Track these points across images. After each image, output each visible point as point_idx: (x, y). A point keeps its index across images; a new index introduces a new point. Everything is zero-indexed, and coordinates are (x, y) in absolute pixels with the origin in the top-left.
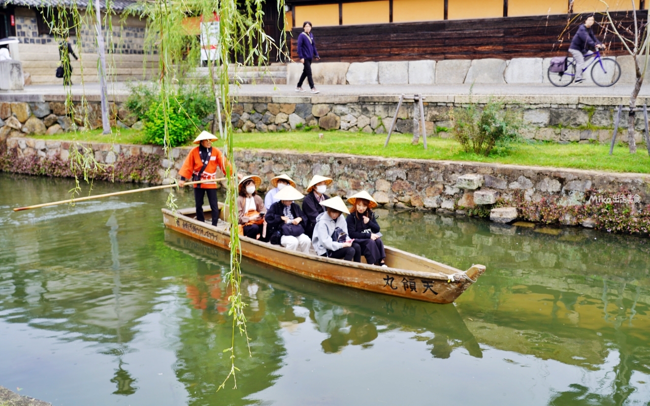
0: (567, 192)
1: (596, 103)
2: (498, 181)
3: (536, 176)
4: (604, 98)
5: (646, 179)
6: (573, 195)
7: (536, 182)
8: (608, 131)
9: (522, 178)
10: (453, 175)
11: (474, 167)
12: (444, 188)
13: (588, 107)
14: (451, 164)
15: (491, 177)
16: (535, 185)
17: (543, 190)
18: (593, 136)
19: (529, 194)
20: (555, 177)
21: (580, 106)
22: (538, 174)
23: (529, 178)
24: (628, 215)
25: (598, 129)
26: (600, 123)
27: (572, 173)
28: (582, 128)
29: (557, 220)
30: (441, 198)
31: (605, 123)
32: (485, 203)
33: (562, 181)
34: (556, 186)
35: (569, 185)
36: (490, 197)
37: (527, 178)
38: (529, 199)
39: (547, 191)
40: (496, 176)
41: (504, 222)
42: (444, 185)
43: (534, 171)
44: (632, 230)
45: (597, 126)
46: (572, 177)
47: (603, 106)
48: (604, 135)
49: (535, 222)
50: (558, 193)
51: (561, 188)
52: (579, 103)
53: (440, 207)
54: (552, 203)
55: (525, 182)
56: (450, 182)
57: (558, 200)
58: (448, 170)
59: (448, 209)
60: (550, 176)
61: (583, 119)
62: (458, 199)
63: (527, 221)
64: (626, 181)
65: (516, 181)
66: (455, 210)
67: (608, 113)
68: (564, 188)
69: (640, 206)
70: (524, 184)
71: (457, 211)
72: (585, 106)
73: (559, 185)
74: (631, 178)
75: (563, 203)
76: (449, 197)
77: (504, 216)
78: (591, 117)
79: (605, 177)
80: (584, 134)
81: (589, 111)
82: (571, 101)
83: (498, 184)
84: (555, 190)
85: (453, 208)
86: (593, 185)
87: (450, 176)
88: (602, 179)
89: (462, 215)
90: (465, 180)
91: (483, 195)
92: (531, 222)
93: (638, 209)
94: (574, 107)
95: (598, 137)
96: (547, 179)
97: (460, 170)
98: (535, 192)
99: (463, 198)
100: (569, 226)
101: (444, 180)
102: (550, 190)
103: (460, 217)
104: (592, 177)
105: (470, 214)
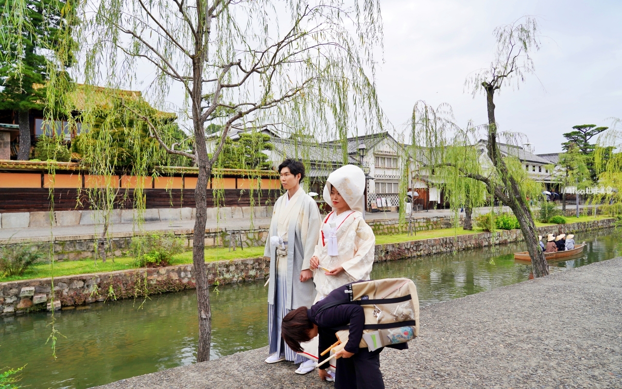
0: (88, 286)
1: (66, 239)
2: (45, 288)
3: (69, 281)
4: (70, 237)
5: (125, 273)
6: (91, 287)
7: (69, 284)
8: (74, 253)
9: (60, 284)
10: (11, 290)
11: (27, 283)
12: (5, 300)
13: (61, 242)
14: (8, 284)
15: (40, 287)
16: (69, 286)
17: (74, 287)
18: (66, 257)
19: (65, 292)
20: (80, 280)
21: (56, 242)
22: (70, 280)
23: (65, 283)
24: (120, 291)
25: (69, 253)
26: (69, 250)
27: (89, 276)
28: (59, 253)
29: (85, 302)
30: (3, 307)
31: (71, 249)
32: (42, 302)
33: (84, 281)
34: (81, 284)
35: (89, 282)
36: (44, 298)
37: (63, 283)
38: (66, 294)
39: (76, 288)
40: (43, 285)
41: (57, 309)
42: (4, 298)
43: (67, 278)
44: (124, 297)
45: (67, 251)
46: (90, 278)
47: (70, 241)
48: (72, 256)
49: (73, 305)
50: (83, 287)
51: (84, 285)
52: (56, 240)
53: (3, 312)
54: (80, 293)
55: (62, 286)
56: (9, 295)
57: (83, 291)
58: (7, 288)
59: (9, 312)
60: (77, 280)
61: (59, 249)
62: (17, 304)
63: (67, 306)
64: (117, 275)
65: (57, 286)
66: (15, 312)
67: (73, 244)
68: (86, 284)
69: (125, 285)
70: (62, 287)
71: (17, 312)
72: (59, 242)
73: (83, 283)
74: (119, 273)
75: (86, 292)
76: (9, 305)
77: (57, 306)
78: (64, 247)
79: (106, 275)
80: (60, 257)
81: (62, 244)
82: (50, 240)
83: (45, 290)
84: (80, 286)
85: (13, 310)
86: (101, 280)
87: (9, 292)
88: (105, 276)
89: (21, 313)
90: (27, 291)
91: (41, 298)
92: (69, 306)
93: (124, 287)
94: (53, 242)
95: (68, 257)
96: (75, 282)
97: (16, 287)
98: (69, 290)
99: (21, 303)
100: (91, 303)
101: (4, 294)
102: (78, 287)
103: (20, 314)
104: (100, 276)
105: (28, 311)
